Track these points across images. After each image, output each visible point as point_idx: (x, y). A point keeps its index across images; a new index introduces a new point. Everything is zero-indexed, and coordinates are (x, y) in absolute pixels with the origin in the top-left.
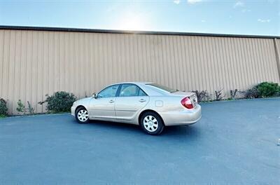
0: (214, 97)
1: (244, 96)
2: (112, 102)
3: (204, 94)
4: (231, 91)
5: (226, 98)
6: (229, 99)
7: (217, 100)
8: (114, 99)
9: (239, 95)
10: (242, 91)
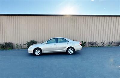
0: (101, 45)
1: (116, 45)
2: (55, 45)
3: (95, 43)
4: (110, 42)
5: (107, 45)
6: (108, 46)
7: (102, 46)
8: (56, 44)
9: (113, 44)
10: (115, 42)
